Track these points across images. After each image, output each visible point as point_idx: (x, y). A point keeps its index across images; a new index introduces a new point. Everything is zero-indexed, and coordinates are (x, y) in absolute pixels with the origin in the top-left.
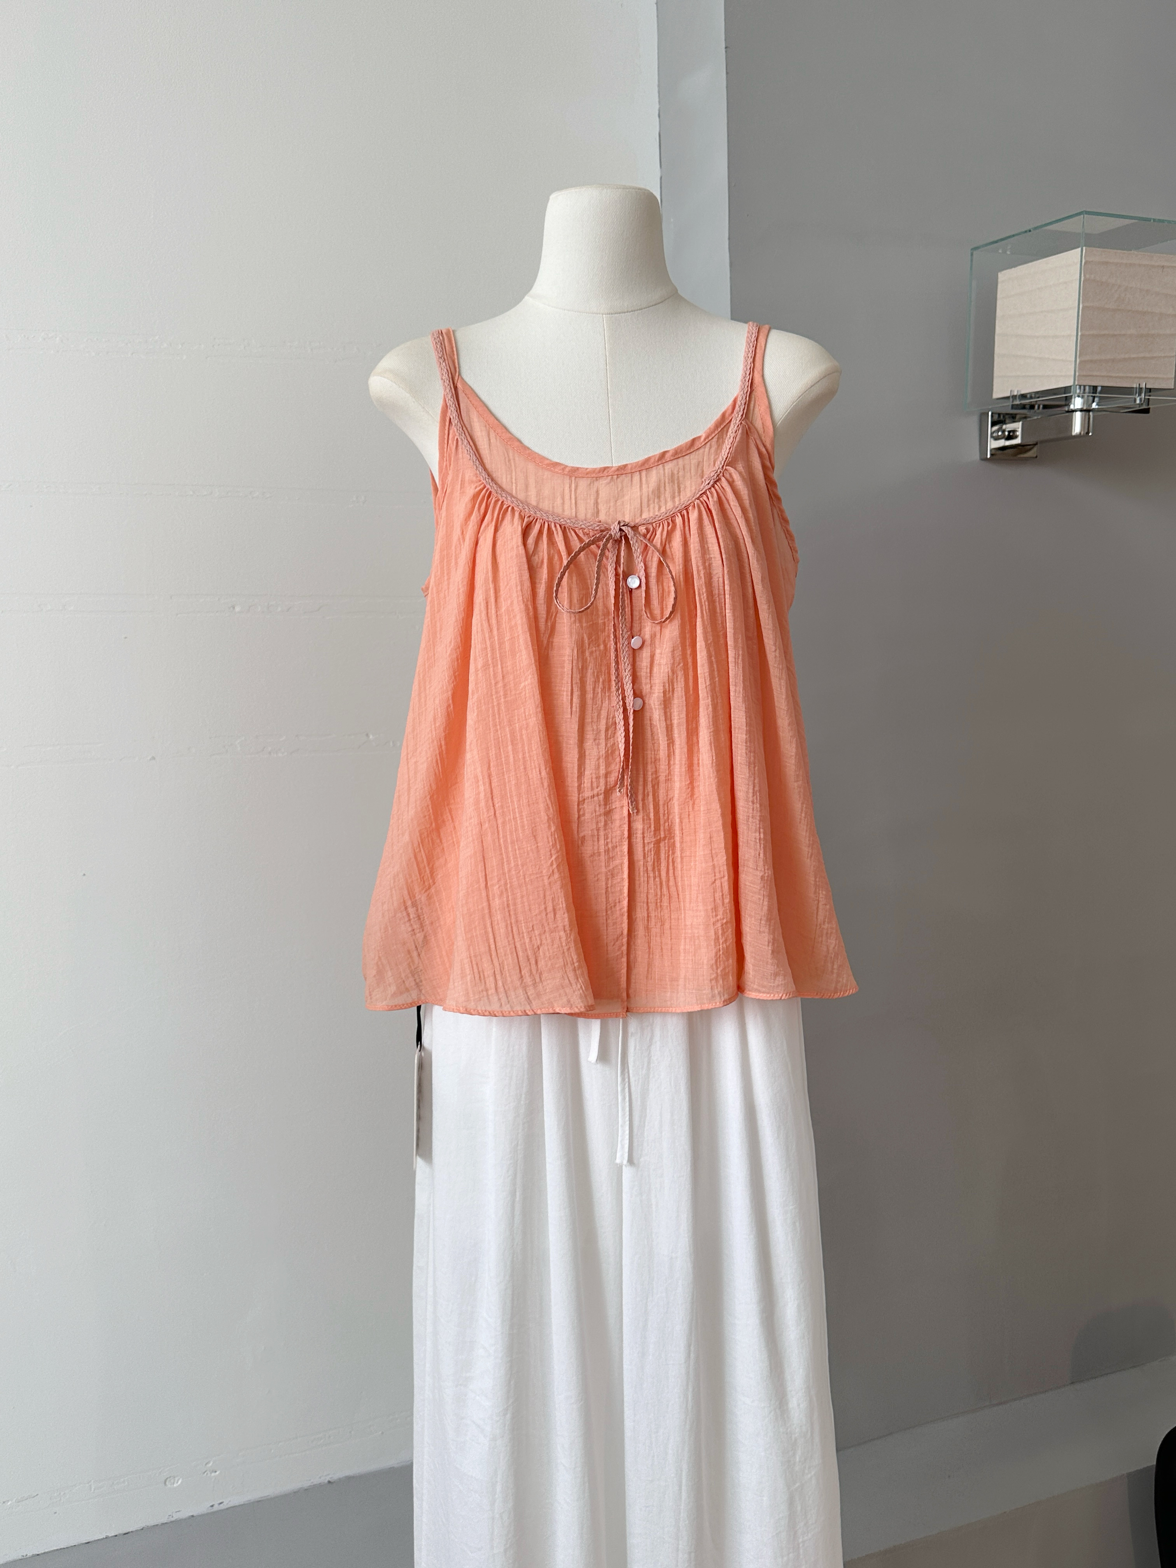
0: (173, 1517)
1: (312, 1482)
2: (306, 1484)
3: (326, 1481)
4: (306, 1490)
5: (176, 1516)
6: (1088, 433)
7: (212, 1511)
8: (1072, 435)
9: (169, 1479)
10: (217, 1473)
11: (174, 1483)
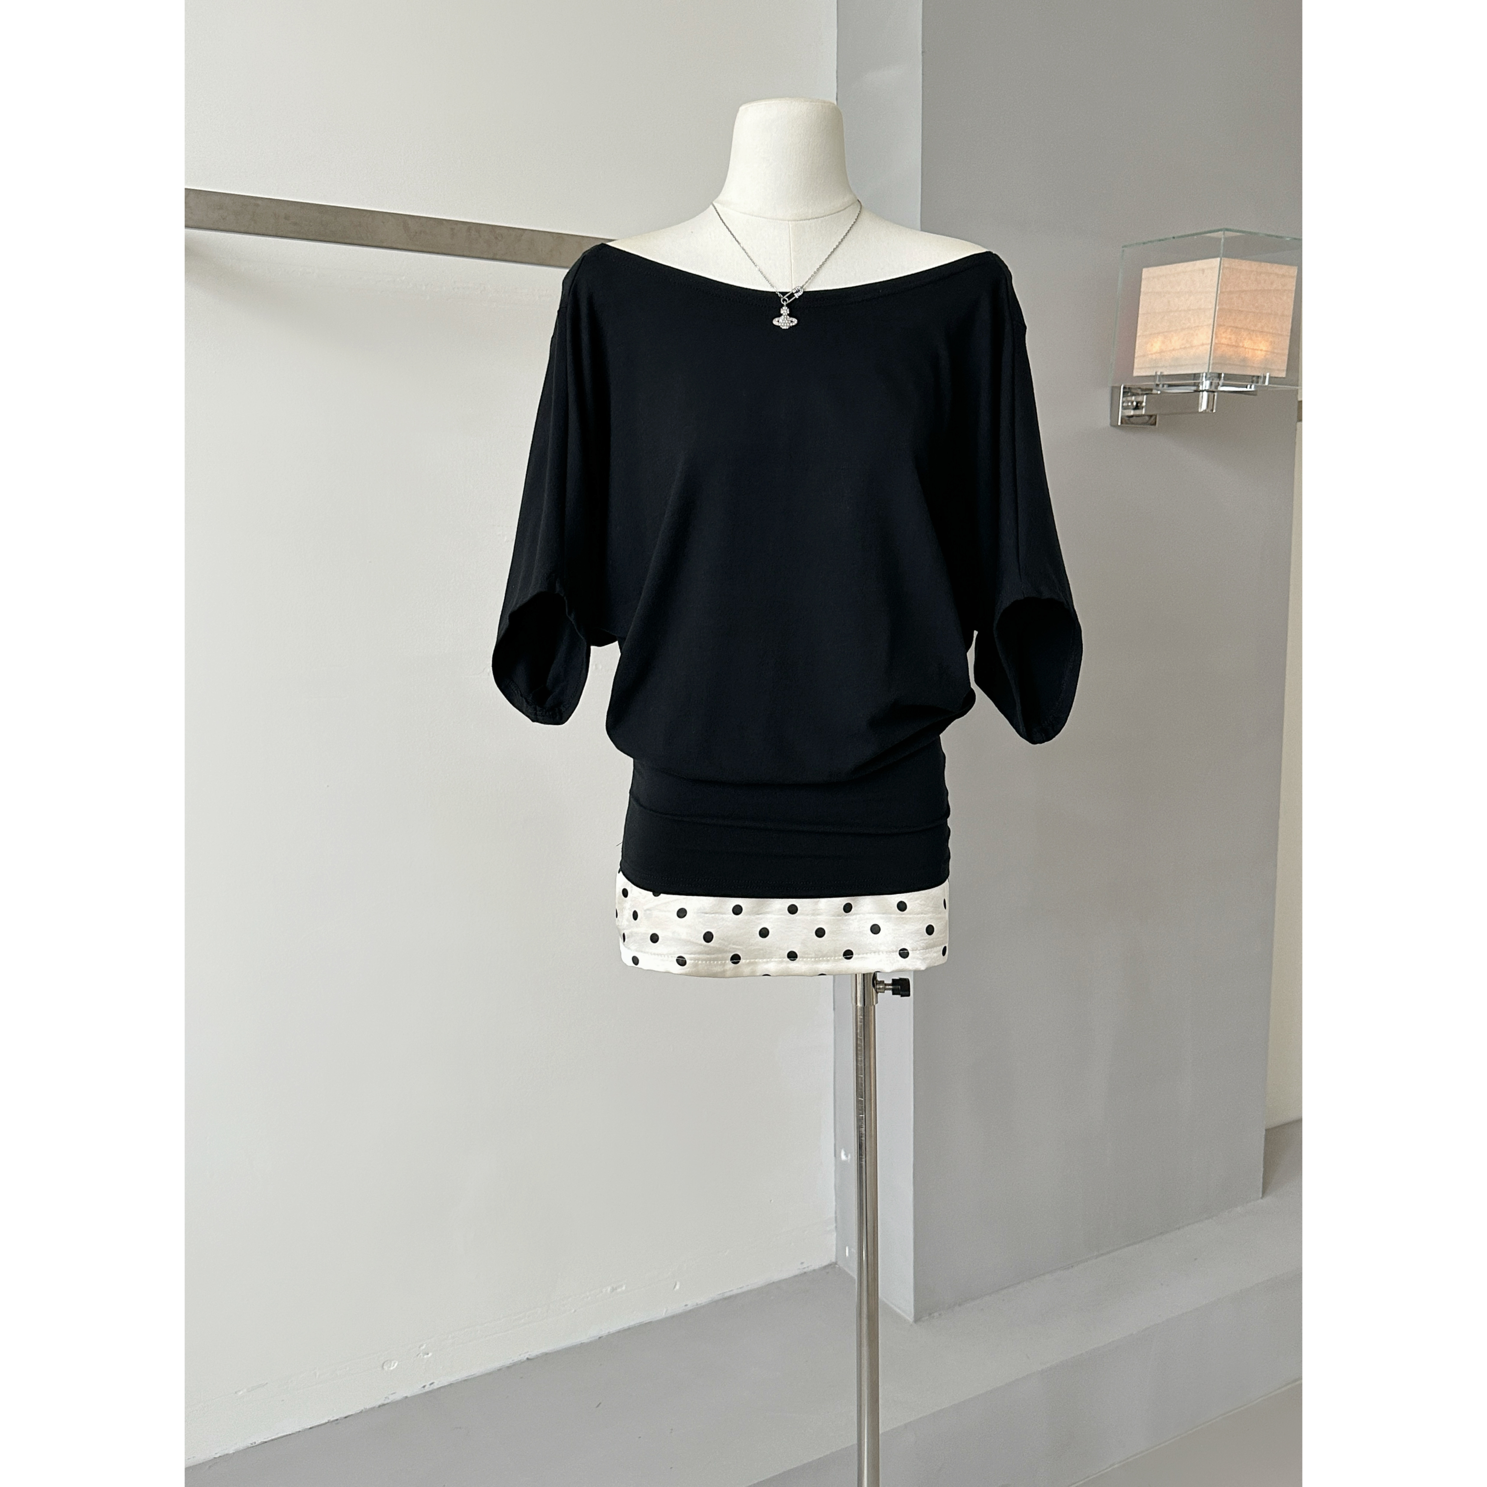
0: (389, 1399)
1: (513, 1360)
2: (508, 1362)
3: (525, 1359)
4: (508, 1367)
5: (392, 1398)
6: (1212, 410)
7: (424, 1391)
8: (1198, 411)
9: (386, 1363)
10: (430, 1355)
11: (390, 1367)
